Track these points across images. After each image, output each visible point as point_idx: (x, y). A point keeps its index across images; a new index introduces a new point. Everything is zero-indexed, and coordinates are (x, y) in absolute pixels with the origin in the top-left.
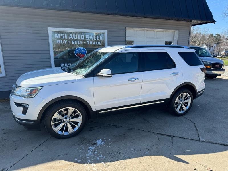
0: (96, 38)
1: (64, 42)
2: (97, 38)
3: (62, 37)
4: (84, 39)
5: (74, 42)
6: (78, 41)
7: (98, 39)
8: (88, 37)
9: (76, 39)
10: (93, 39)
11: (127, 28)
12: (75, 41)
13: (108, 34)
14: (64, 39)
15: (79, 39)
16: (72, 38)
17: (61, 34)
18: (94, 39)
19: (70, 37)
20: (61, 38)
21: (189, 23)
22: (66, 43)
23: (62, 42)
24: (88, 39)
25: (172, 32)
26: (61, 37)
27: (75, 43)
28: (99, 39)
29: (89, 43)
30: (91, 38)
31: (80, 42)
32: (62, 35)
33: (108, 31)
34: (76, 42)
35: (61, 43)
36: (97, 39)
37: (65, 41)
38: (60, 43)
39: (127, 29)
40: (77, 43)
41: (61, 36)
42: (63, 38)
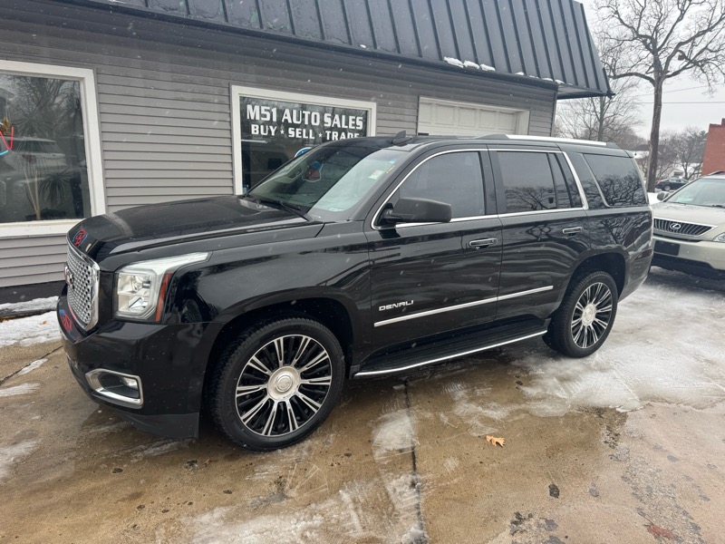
0: (347, 124)
1: (270, 131)
2: (351, 122)
3: (265, 116)
4: (318, 124)
5: (295, 131)
6: (304, 131)
7: (353, 125)
8: (327, 119)
9: (299, 122)
10: (339, 126)
11: (421, 98)
12: (297, 130)
13: (378, 112)
14: (270, 123)
15: (306, 123)
16: (290, 121)
17: (263, 108)
18: (344, 126)
19: (284, 118)
20: (263, 119)
21: (552, 92)
22: (273, 134)
23: (265, 131)
24: (329, 125)
25: (512, 114)
26: (262, 115)
27: (297, 136)
28: (355, 125)
29: (331, 135)
30: (334, 122)
31: (308, 134)
32: (266, 110)
33: (378, 105)
34: (298, 133)
35: (262, 133)
36: (351, 127)
37: (271, 127)
38: (257, 133)
39: (420, 101)
40: (302, 135)
41: (263, 112)
42: (268, 119)
